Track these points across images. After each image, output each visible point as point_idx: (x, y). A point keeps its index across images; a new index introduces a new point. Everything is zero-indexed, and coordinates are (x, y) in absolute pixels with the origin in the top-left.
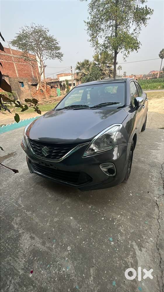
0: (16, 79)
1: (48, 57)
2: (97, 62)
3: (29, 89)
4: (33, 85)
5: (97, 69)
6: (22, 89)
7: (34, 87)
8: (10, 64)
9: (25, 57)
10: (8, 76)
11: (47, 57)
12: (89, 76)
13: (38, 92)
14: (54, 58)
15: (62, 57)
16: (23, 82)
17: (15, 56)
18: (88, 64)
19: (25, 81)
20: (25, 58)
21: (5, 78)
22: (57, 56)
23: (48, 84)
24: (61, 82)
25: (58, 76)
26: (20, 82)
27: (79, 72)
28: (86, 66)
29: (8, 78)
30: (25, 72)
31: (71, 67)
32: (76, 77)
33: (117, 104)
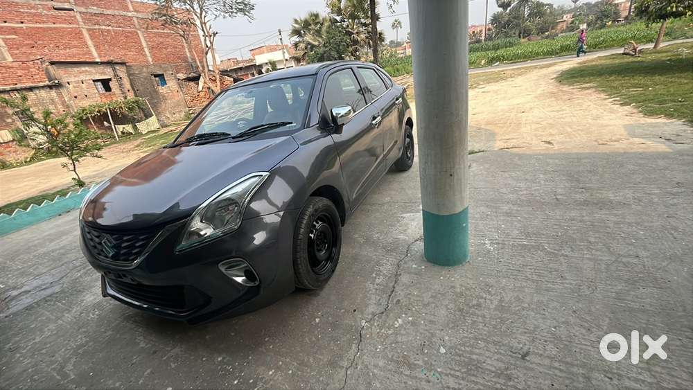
0: (145, 70)
1: (219, 12)
2: (338, 15)
3: (179, 90)
4: (188, 79)
5: (340, 32)
6: (162, 90)
7: (192, 84)
8: (129, 34)
9: (165, 15)
10: (125, 64)
11: (216, 13)
12: (322, 50)
13: (202, 94)
14: (234, 14)
15: (252, 11)
16: (163, 75)
17: (140, 16)
18: (319, 22)
19: (168, 72)
20: (164, 18)
21: (118, 68)
22: (241, 10)
23: (224, 73)
24: (261, 66)
25: (252, 52)
26: (156, 76)
27: (299, 42)
28: (313, 26)
29: (125, 67)
30: (169, 50)
31: (280, 31)
32: (294, 53)
33: (288, 126)
